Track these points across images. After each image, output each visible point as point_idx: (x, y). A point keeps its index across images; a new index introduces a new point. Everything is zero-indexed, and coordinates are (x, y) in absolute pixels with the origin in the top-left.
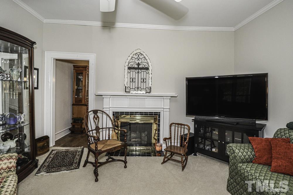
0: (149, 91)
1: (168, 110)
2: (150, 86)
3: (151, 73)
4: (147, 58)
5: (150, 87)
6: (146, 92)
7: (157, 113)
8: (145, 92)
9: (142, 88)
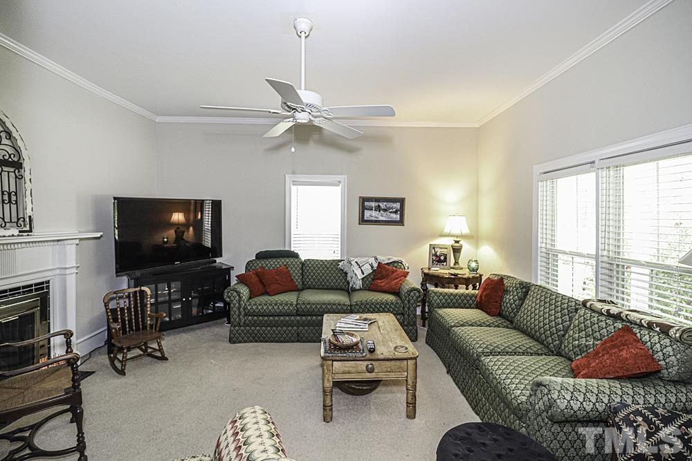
0: (28, 228)
1: (75, 270)
2: (29, 214)
3: (30, 179)
4: (15, 134)
5: (30, 217)
6: (20, 232)
7: (43, 283)
8: (17, 231)
9: (7, 219)
